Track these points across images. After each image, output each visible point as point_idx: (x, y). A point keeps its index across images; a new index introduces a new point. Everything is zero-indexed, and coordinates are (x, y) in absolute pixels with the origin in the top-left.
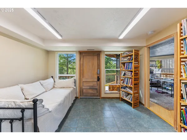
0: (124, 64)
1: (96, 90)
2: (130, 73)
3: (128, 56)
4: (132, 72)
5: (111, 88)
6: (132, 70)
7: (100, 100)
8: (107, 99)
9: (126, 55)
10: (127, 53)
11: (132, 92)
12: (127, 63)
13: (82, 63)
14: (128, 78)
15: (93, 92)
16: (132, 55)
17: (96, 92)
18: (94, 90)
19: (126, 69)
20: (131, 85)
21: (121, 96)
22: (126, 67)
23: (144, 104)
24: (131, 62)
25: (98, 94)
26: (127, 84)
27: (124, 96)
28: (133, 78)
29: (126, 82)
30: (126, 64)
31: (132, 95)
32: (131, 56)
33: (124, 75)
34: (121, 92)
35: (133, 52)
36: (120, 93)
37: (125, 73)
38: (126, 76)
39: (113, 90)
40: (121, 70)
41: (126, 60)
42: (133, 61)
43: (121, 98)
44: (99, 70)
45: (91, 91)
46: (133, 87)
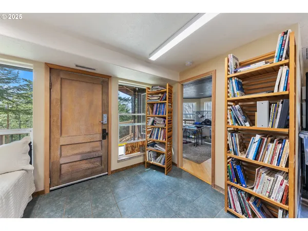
0: (152, 105)
1: (99, 159)
2: (163, 120)
3: (158, 93)
4: (165, 118)
5: (130, 149)
6: (164, 116)
7: (109, 177)
8: (123, 172)
9: (156, 90)
10: (158, 87)
11: (163, 150)
12: (157, 104)
13: (59, 97)
14: (159, 128)
15: (90, 166)
16: (166, 92)
17: (98, 164)
18: (93, 160)
19: (156, 113)
20: (163, 139)
21: (148, 160)
22: (156, 111)
23: (176, 163)
24: (163, 103)
25: (103, 167)
26: (157, 138)
27: (152, 158)
28: (167, 127)
29: (155, 135)
30: (155, 106)
31: (163, 154)
32: (164, 93)
33: (152, 124)
34: (147, 152)
35: (167, 87)
36: (145, 155)
37: (154, 121)
38: (156, 126)
39: (133, 151)
40: (148, 115)
41: (155, 99)
42: (167, 101)
43: (147, 163)
44: (105, 115)
45: (85, 165)
46: (166, 142)
